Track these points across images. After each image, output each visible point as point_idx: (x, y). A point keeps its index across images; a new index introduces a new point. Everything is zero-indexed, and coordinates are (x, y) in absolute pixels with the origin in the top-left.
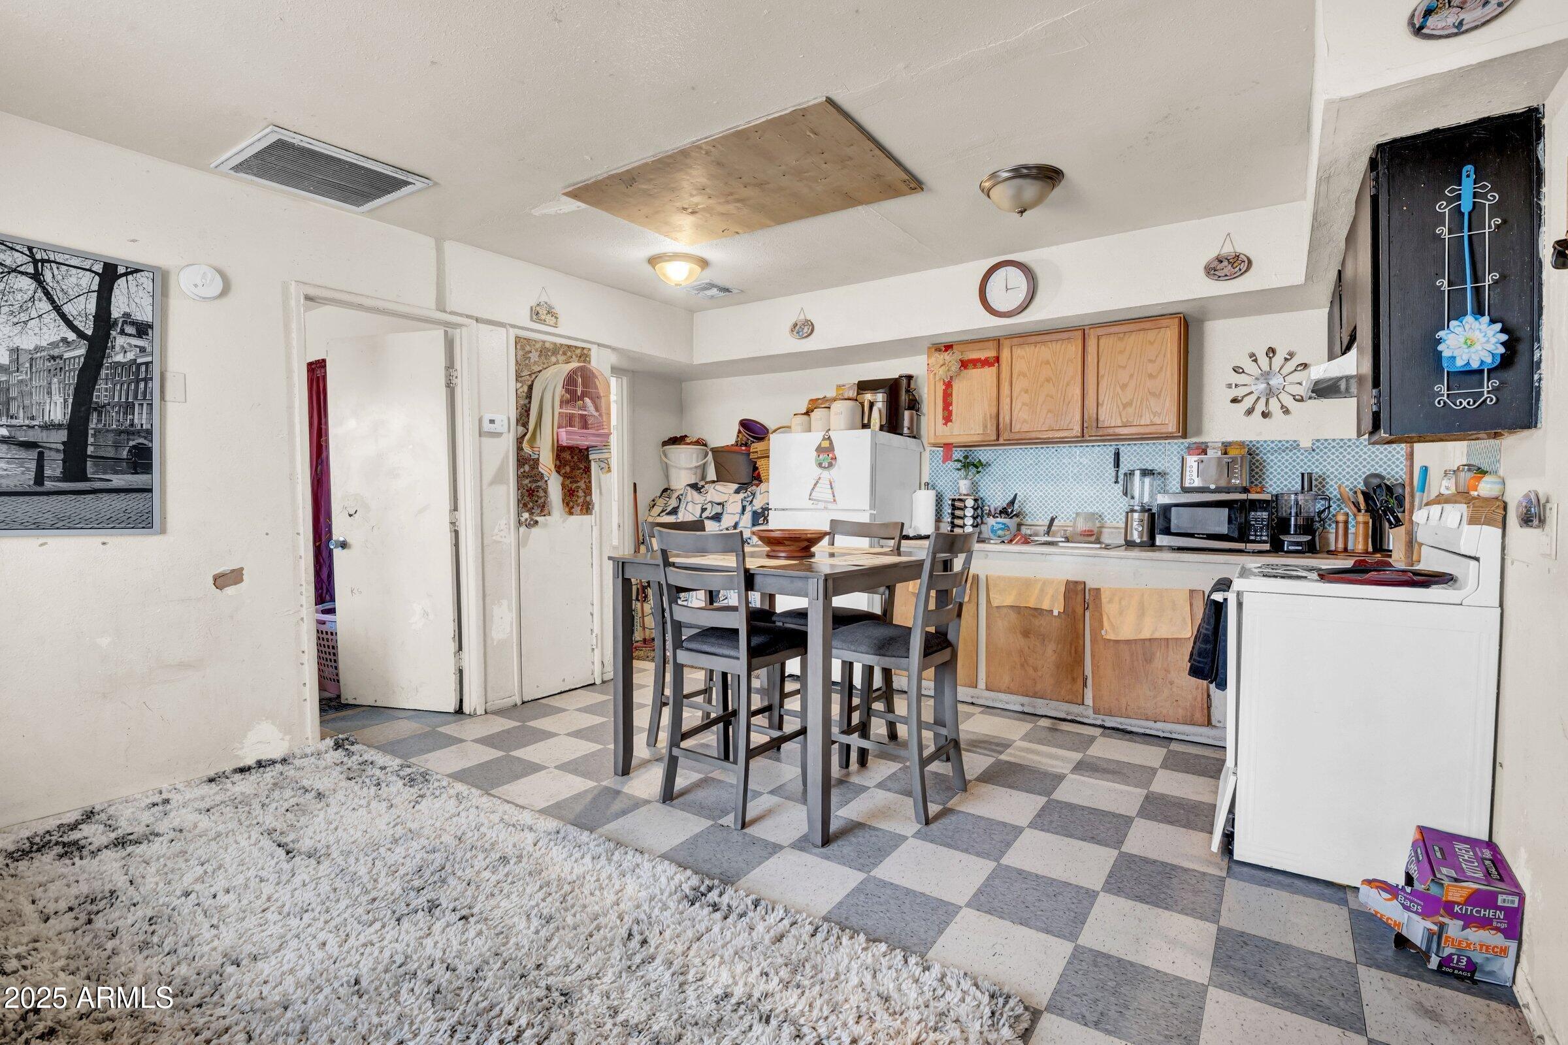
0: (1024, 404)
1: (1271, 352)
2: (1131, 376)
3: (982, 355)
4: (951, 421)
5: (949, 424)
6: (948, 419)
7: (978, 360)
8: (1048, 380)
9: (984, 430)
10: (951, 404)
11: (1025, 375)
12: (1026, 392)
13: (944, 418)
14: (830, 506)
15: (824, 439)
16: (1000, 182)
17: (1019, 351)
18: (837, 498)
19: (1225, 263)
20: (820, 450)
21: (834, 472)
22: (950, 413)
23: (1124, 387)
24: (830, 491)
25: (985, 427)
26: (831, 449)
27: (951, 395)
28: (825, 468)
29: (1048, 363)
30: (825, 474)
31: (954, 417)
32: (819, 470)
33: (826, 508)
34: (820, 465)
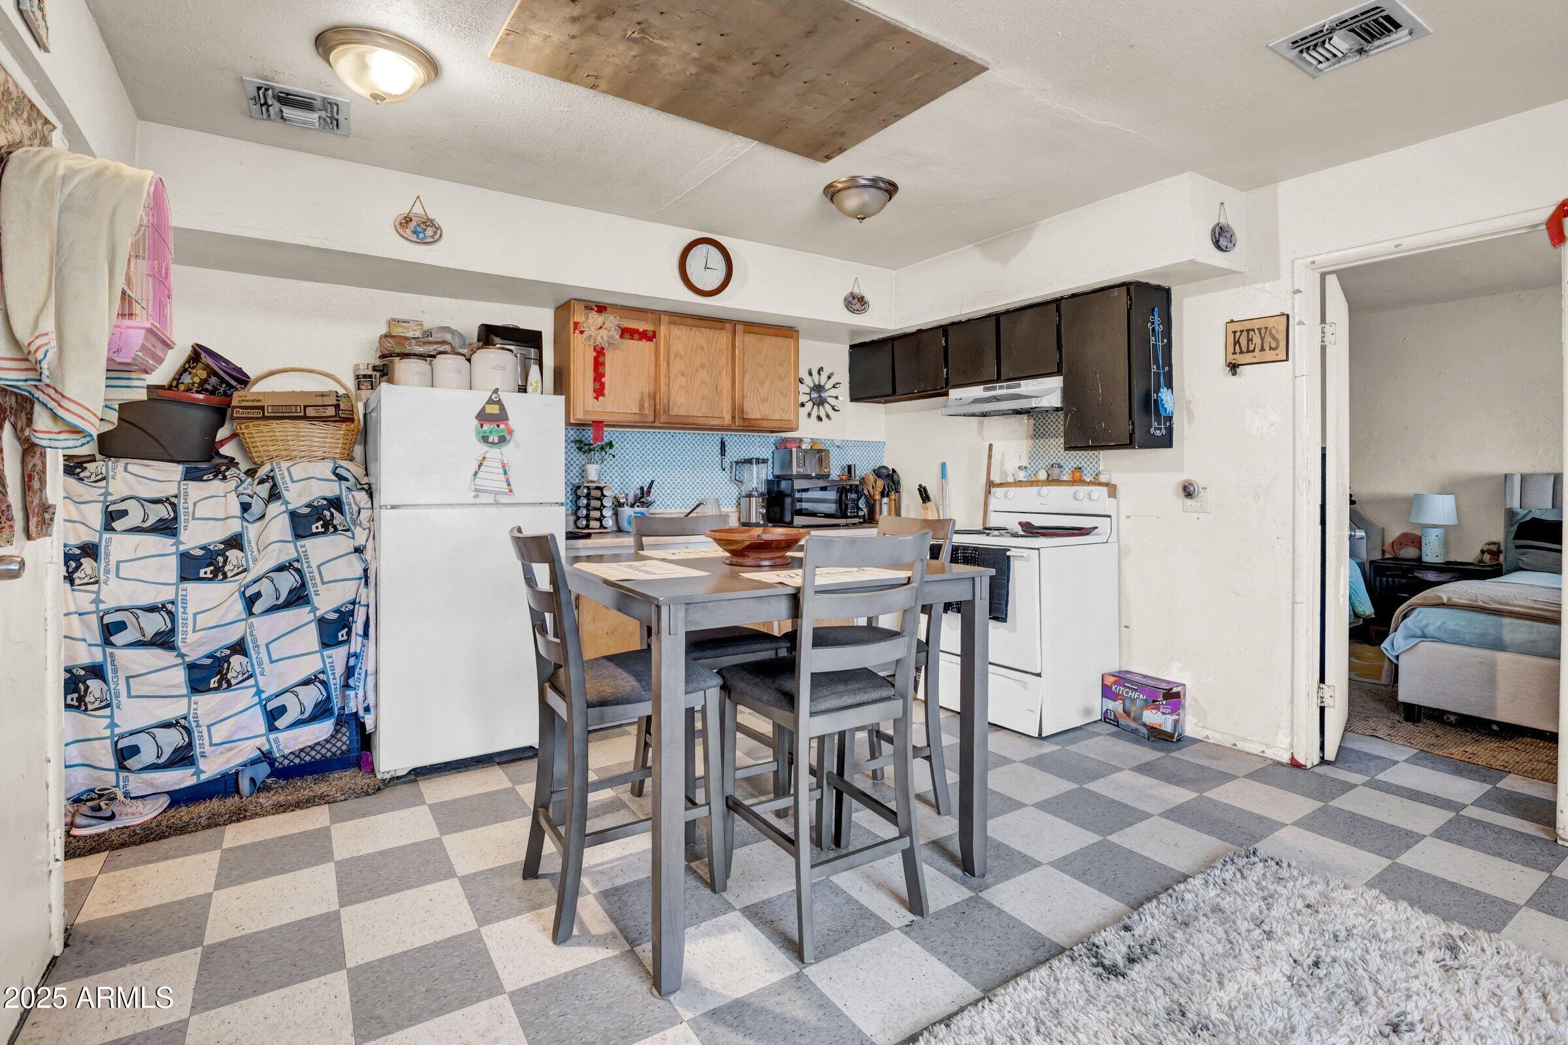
0: (681, 387)
1: (820, 370)
2: (767, 375)
3: (641, 327)
4: (603, 395)
5: (601, 398)
6: (599, 392)
7: (636, 331)
8: (703, 366)
9: (640, 410)
10: (603, 375)
11: (681, 357)
12: (683, 375)
13: (595, 391)
14: (504, 499)
15: (490, 401)
16: (857, 187)
17: (676, 331)
18: (513, 487)
19: (856, 300)
20: (483, 417)
21: (508, 450)
22: (602, 385)
23: (762, 383)
24: (503, 478)
25: (642, 407)
26: (502, 417)
27: (603, 364)
28: (493, 443)
29: (702, 349)
30: (493, 453)
31: (606, 391)
32: (483, 448)
33: (497, 504)
34: (485, 439)
